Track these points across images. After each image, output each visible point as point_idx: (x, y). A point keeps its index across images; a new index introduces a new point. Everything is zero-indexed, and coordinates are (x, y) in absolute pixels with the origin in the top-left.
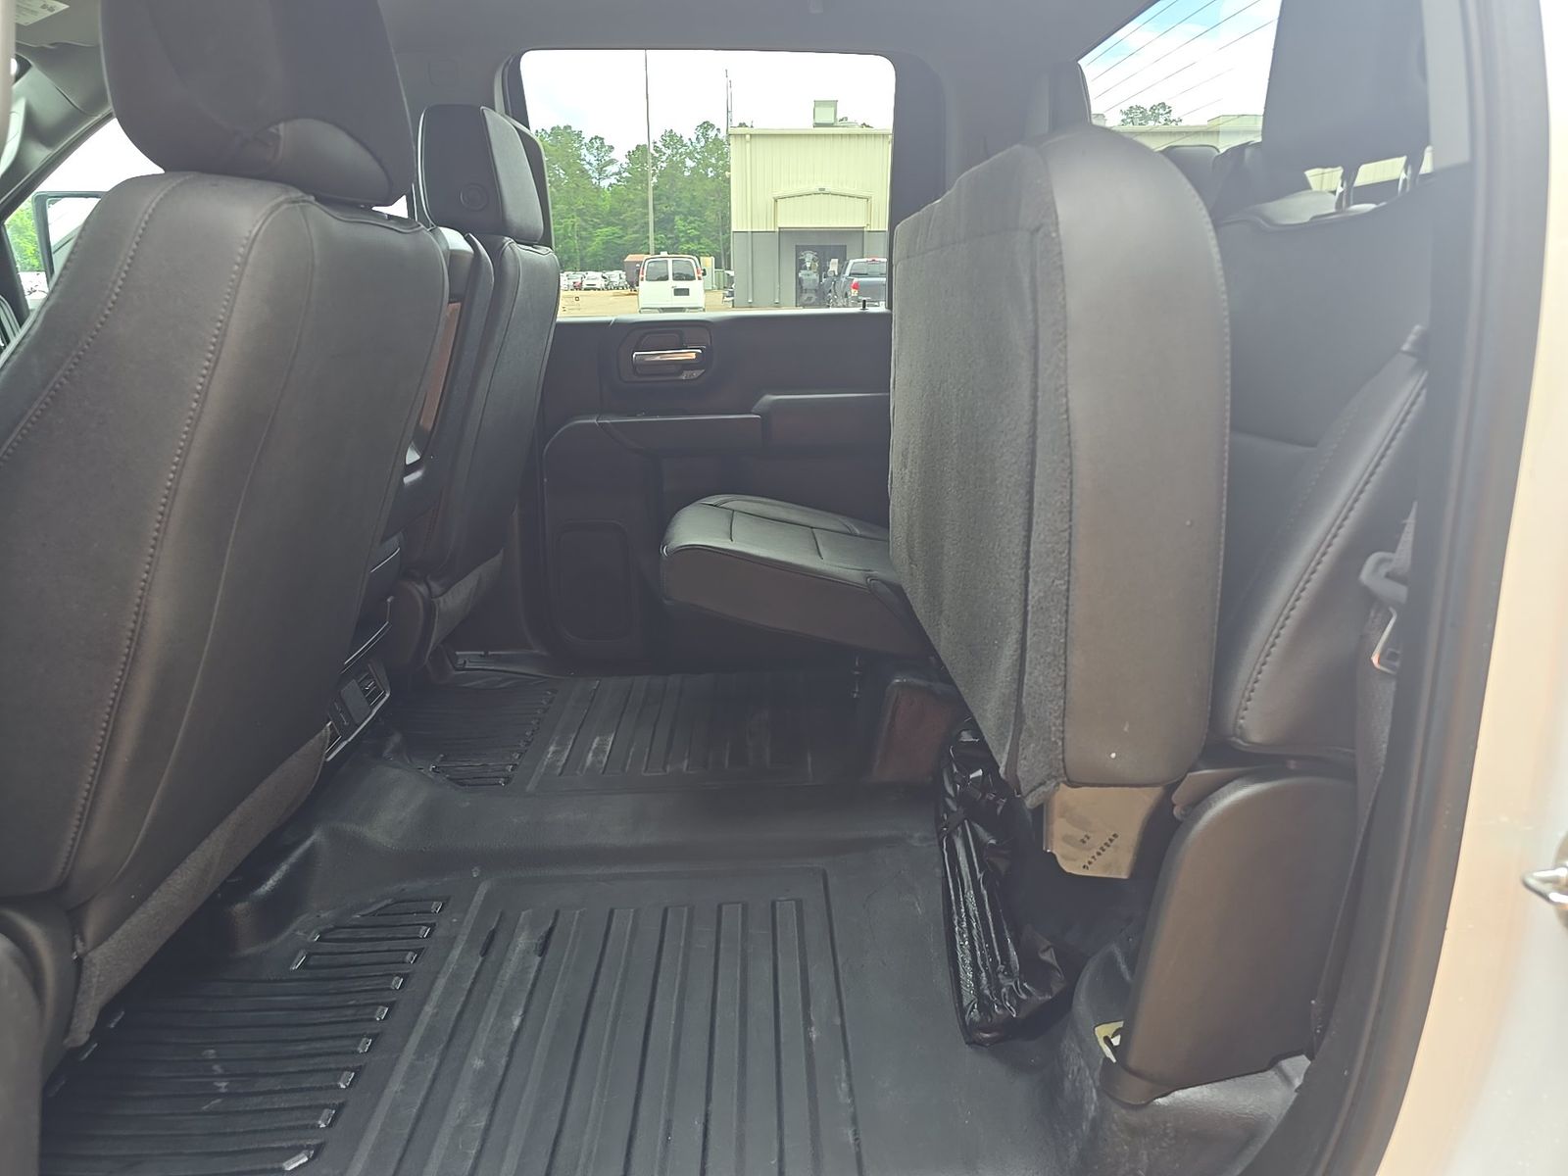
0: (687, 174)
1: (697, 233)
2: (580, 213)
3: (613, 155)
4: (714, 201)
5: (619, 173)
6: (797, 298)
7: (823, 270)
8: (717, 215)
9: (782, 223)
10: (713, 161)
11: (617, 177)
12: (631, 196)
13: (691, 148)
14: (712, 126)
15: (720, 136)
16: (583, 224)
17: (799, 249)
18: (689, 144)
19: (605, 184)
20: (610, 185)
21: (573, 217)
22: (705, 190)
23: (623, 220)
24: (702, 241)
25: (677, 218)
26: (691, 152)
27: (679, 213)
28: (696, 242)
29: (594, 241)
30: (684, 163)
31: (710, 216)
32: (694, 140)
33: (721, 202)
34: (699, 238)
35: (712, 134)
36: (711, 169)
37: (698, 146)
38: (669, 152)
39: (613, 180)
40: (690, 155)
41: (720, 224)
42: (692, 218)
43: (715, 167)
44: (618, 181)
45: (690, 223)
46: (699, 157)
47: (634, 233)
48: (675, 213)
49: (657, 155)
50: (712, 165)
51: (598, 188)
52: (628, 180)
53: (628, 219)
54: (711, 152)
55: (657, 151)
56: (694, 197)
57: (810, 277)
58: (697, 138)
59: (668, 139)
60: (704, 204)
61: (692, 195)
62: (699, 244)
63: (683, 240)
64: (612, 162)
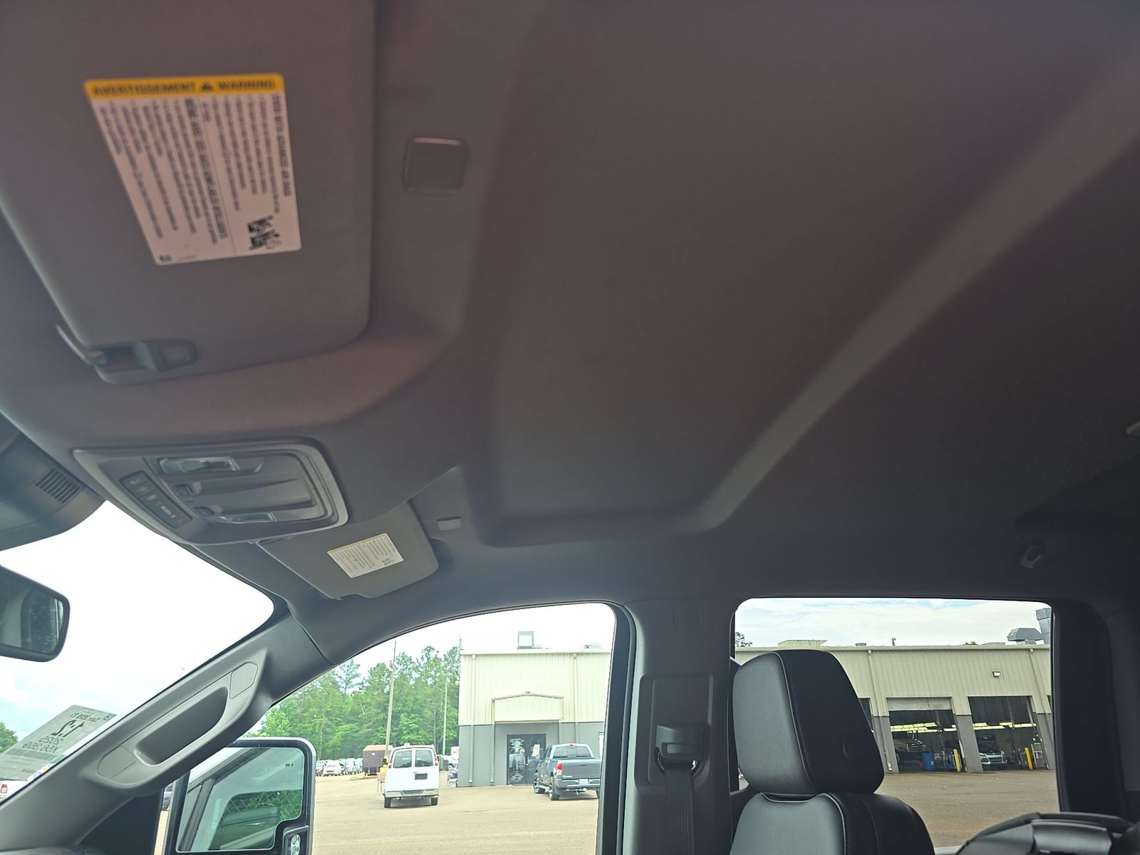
0: (412, 682)
1: (417, 726)
2: (328, 714)
3: (358, 671)
4: (431, 701)
5: (362, 683)
6: (509, 776)
7: (528, 754)
8: (433, 712)
9: (497, 719)
10: (433, 673)
11: (360, 686)
12: (369, 700)
13: (418, 665)
14: (433, 649)
15: (439, 656)
16: (329, 722)
17: (509, 737)
18: (416, 662)
19: (349, 691)
20: (354, 693)
21: (322, 717)
22: (425, 694)
23: (361, 718)
24: (420, 732)
25: (402, 715)
26: (417, 667)
27: (403, 712)
28: (415, 733)
29: (335, 735)
30: (410, 675)
31: (428, 713)
32: (420, 660)
33: (437, 702)
34: (418, 730)
35: (432, 654)
36: (430, 679)
37: (422, 663)
38: (400, 667)
39: (356, 689)
40: (416, 669)
41: (434, 719)
42: (413, 715)
43: (434, 678)
44: (360, 689)
45: (411, 719)
46: (422, 670)
47: (368, 727)
48: (400, 712)
49: (391, 670)
50: (432, 676)
51: (344, 695)
52: (368, 688)
53: (364, 718)
54: (432, 667)
55: (391, 667)
56: (416, 700)
57: (518, 757)
58: (422, 658)
59: (401, 659)
60: (423, 705)
61: (415, 698)
62: (418, 734)
63: (405, 732)
64: (357, 675)
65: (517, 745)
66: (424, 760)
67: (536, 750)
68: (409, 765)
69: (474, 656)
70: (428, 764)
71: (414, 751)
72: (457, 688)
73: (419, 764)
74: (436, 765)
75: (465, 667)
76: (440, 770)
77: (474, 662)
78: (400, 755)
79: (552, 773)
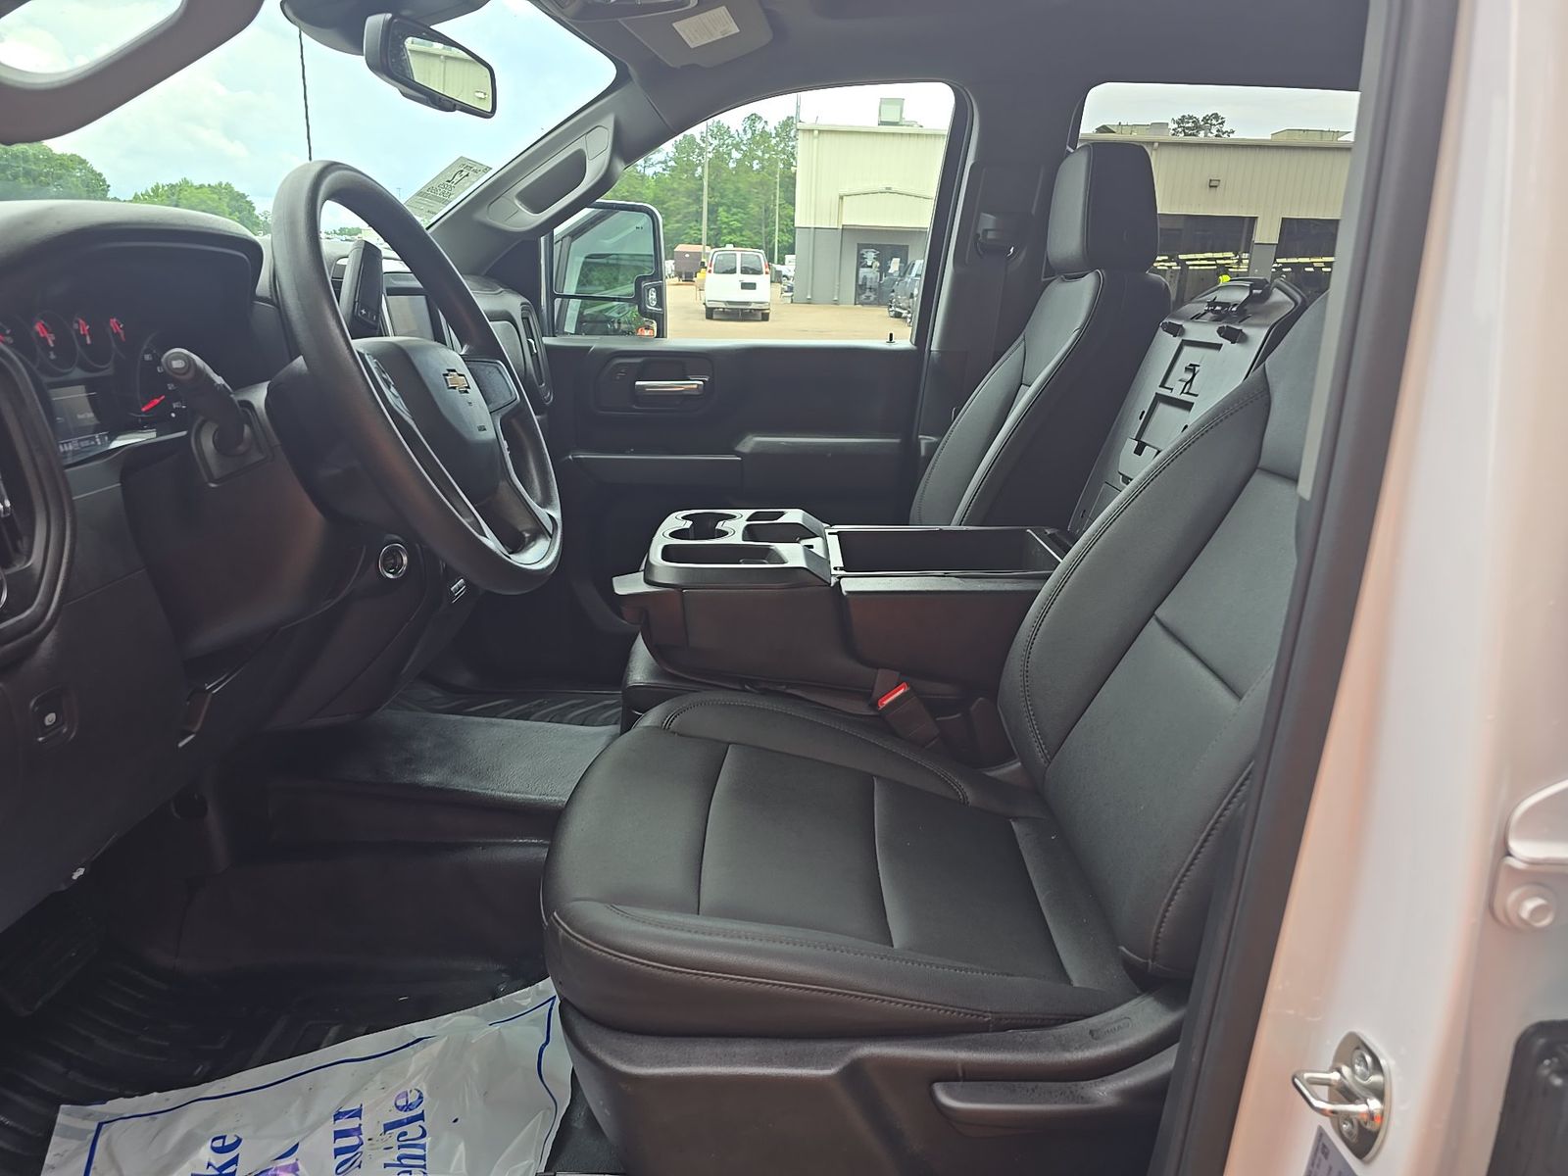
0: (732, 165)
1: (740, 225)
4: (757, 193)
5: (665, 162)
6: (858, 295)
7: (884, 269)
8: (761, 208)
9: (848, 221)
10: (760, 153)
11: (664, 166)
12: (675, 186)
13: (738, 139)
14: (760, 118)
15: (767, 129)
17: (861, 247)
18: (736, 136)
19: (649, 172)
20: (655, 173)
22: (750, 182)
23: (666, 209)
24: (744, 233)
25: (720, 209)
26: (738, 144)
27: (721, 205)
28: (738, 234)
30: (729, 154)
31: (754, 208)
32: (741, 132)
33: (765, 195)
34: (741, 230)
35: (759, 126)
36: (757, 161)
37: (745, 138)
38: (716, 142)
39: (659, 169)
40: (737, 147)
41: (762, 218)
42: (734, 210)
43: (761, 160)
44: (664, 170)
45: (733, 215)
46: (744, 148)
47: (677, 222)
48: (719, 204)
49: (703, 145)
50: (758, 158)
51: (643, 177)
52: (673, 169)
53: (672, 208)
54: (758, 144)
55: (704, 141)
56: (738, 190)
57: (870, 274)
58: (744, 130)
59: (715, 130)
60: (747, 196)
61: (736, 187)
62: (742, 236)
63: (725, 231)
65: (870, 256)
66: (751, 267)
67: (895, 265)
68: (733, 271)
69: (816, 132)
70: (757, 272)
71: (739, 254)
72: (793, 177)
73: (745, 271)
74: (767, 273)
75: (803, 146)
76: (772, 282)
77: (816, 141)
78: (721, 258)
79: (912, 294)
